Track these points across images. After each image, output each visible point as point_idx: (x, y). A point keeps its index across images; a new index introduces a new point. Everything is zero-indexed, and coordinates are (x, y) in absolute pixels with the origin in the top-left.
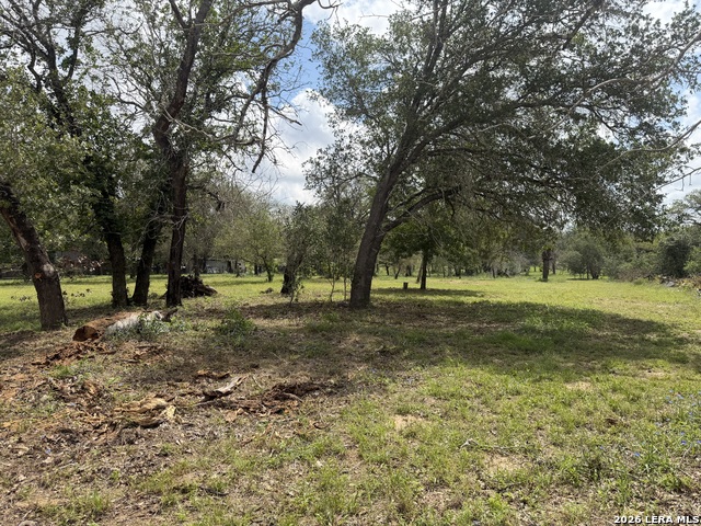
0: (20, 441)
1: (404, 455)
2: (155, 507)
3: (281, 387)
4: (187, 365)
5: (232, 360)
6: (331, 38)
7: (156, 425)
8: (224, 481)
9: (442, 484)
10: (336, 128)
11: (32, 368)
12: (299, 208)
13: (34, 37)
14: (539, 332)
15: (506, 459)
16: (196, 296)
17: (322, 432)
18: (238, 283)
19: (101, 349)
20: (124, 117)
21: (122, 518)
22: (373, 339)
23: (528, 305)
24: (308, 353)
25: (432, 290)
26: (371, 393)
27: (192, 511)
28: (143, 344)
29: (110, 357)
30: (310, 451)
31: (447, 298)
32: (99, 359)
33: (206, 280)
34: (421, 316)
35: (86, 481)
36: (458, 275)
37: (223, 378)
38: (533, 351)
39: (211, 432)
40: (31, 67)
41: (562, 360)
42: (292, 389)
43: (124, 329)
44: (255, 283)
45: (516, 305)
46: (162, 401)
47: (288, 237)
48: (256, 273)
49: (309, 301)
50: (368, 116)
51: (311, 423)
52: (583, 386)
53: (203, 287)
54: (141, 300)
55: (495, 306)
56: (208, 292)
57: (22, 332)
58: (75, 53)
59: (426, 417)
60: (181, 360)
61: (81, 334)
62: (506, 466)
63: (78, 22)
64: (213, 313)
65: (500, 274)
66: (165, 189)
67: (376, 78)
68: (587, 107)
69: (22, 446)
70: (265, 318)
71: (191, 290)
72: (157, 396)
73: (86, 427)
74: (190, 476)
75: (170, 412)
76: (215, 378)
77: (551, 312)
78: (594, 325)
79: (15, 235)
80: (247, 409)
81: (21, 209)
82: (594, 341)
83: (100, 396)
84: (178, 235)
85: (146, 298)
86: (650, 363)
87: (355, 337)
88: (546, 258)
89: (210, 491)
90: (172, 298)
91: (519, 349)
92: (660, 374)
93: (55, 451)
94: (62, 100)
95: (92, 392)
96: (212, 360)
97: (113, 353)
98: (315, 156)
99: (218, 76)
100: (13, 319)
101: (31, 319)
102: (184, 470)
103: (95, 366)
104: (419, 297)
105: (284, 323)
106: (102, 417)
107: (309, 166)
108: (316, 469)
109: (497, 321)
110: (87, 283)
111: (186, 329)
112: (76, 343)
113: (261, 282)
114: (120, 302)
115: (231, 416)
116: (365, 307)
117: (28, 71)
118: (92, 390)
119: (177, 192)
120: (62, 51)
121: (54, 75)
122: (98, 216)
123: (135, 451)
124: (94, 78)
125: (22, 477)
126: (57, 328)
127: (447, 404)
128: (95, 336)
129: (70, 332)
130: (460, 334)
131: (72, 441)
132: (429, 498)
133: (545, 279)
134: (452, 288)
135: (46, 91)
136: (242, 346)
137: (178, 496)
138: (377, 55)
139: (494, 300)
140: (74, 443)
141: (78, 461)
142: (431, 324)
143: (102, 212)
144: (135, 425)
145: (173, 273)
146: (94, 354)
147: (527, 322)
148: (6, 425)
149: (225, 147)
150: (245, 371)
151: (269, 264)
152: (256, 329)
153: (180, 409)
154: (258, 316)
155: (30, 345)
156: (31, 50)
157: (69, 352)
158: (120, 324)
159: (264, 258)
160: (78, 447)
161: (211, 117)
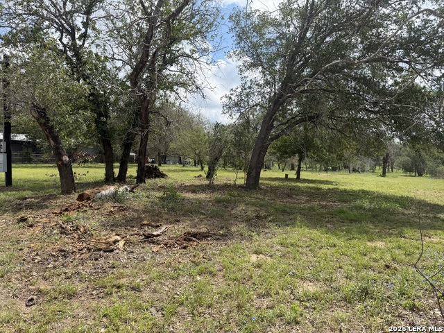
0: (37, 255)
1: (251, 277)
2: (101, 295)
3: (189, 233)
4: (139, 218)
5: (166, 216)
6: (241, 18)
7: (112, 251)
8: (142, 284)
9: (268, 295)
10: (243, 75)
11: (52, 215)
12: (217, 125)
13: (63, 22)
14: (364, 209)
15: (312, 284)
16: (155, 177)
17: (206, 261)
18: (183, 171)
19: (91, 206)
20: (115, 69)
21: (83, 298)
22: (253, 208)
23: (363, 192)
24: (211, 215)
25: (304, 180)
26: (243, 240)
27: (120, 298)
28: (116, 204)
29: (96, 211)
30: (196, 271)
31: (311, 185)
32: (90, 212)
33: (162, 169)
34: (289, 196)
35: (68, 278)
36: (326, 170)
37: (158, 226)
38: (355, 221)
39: (143, 257)
40: (61, 40)
41: (372, 227)
42: (195, 235)
43: (106, 196)
44: (193, 171)
45: (355, 192)
46: (118, 238)
47: (210, 143)
48: (195, 165)
49: (222, 183)
50: (263, 67)
51: (202, 255)
52: (379, 244)
53: (159, 172)
54: (122, 179)
55: (341, 191)
56: (162, 175)
57: (51, 195)
58: (86, 31)
59: (271, 256)
60: (136, 215)
61: (81, 198)
62: (311, 288)
63: (88, 13)
64: (162, 188)
65: (354, 170)
66: (137, 113)
67: (269, 43)
68: (406, 62)
69: (38, 257)
70: (192, 192)
71: (152, 174)
72: (116, 235)
73: (74, 249)
74: (125, 280)
75: (121, 244)
76: (153, 226)
77: (377, 197)
78: (404, 206)
79: (48, 139)
80: (166, 245)
81: (51, 124)
82: (401, 216)
83: (85, 233)
84: (144, 141)
85: (125, 178)
86: (432, 232)
87: (242, 207)
88: (385, 161)
89: (133, 289)
90: (140, 179)
91: (347, 219)
92: (436, 240)
93: (55, 261)
94: (79, 59)
95: (82, 230)
96: (154, 216)
97: (98, 209)
98: (228, 94)
99: (171, 43)
100: (49, 187)
101: (57, 188)
102: (122, 276)
103: (86, 216)
104: (293, 184)
105: (202, 196)
106: (84, 245)
107: (224, 100)
108: (196, 281)
109: (339, 201)
110: (95, 167)
111: (143, 197)
112: (78, 202)
113: (197, 171)
114: (109, 179)
115: (155, 248)
116: (255, 189)
117: (59, 42)
118: (82, 229)
119: (143, 115)
120: (79, 30)
121: (74, 44)
122: (98, 128)
123: (97, 264)
124: (98, 46)
125: (35, 273)
126: (70, 193)
127: (287, 249)
128: (89, 199)
129: (76, 195)
130: (311, 208)
131: (65, 257)
132: (257, 302)
133: (384, 174)
134: (318, 179)
135: (69, 54)
136: (173, 208)
137: (115, 290)
138: (271, 29)
139: (342, 187)
140: (66, 257)
141: (65, 267)
142: (295, 201)
143: (100, 126)
144: (100, 250)
145: (141, 163)
146: (87, 209)
147: (358, 202)
148: (32, 245)
149: (175, 88)
150: (171, 223)
151: (202, 159)
152: (183, 199)
153: (128, 243)
154: (188, 192)
155: (53, 202)
156: (61, 29)
157: (73, 207)
158: (103, 192)
159: (199, 156)
160: (67, 259)
161: (166, 69)
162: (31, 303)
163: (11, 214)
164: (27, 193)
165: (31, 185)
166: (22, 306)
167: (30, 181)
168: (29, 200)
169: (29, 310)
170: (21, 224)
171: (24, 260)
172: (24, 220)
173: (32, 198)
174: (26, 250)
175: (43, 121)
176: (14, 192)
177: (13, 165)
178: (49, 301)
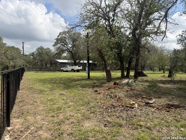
0: (104, 105)
2: (133, 128)
3: (169, 104)
4: (140, 94)
5: (153, 94)
7: (133, 108)
8: (151, 126)
11: (105, 90)
12: (175, 50)
13: (106, 16)
16: (142, 76)
17: (183, 120)
18: (154, 73)
19: (119, 88)
20: (125, 31)
21: (126, 128)
24: (178, 96)
27: (143, 132)
28: (129, 87)
29: (121, 90)
30: (179, 125)
32: (119, 90)
33: (145, 72)
35: (117, 118)
37: (150, 99)
39: (147, 113)
42: (172, 106)
43: (124, 83)
44: (159, 73)
47: (171, 60)
48: (159, 71)
49: (178, 80)
51: (179, 117)
53: (144, 74)
54: (128, 76)
56: (145, 75)
57: (103, 82)
58: (114, 18)
60: (139, 93)
61: (115, 84)
63: (114, 10)
64: (147, 81)
66: (134, 48)
69: (104, 107)
70: (163, 84)
71: (140, 75)
72: (133, 101)
73: (117, 105)
74: (142, 123)
75: (136, 105)
76: (148, 99)
79: (102, 61)
80: (158, 108)
81: (103, 55)
84: (137, 60)
85: (129, 76)
89: (148, 128)
90: (136, 77)
93: (111, 109)
94: (111, 30)
95: (118, 97)
96: (147, 94)
97: (122, 89)
98: (181, 33)
99: (149, 15)
100: (101, 79)
101: (104, 80)
102: (140, 121)
105: (169, 86)
106: (120, 104)
107: (179, 37)
108: (181, 131)
110: (116, 72)
111: (140, 85)
112: (114, 86)
113: (161, 73)
114: (123, 77)
115: (153, 110)
117: (105, 24)
119: (137, 49)
120: (111, 18)
121: (109, 24)
122: (118, 56)
123: (128, 113)
125: (105, 113)
126: (110, 82)
128: (118, 84)
129: (113, 83)
131: (114, 108)
135: (108, 28)
136: (156, 91)
137: (139, 127)
141: (115, 112)
143: (119, 55)
144: (128, 107)
145: (136, 70)
148: (101, 101)
149: (151, 35)
150: (157, 98)
151: (164, 68)
152: (160, 87)
153: (139, 105)
154: (160, 83)
155: (105, 85)
156: (105, 19)
157: (112, 87)
158: (123, 82)
159: (162, 66)
160: (115, 109)
161: (147, 27)
162: (106, 126)
163: (92, 89)
164: (95, 81)
165: (95, 78)
166: (102, 126)
167: (95, 77)
168: (96, 84)
169: (105, 128)
170: (96, 92)
171: (100, 107)
172: (96, 91)
173: (97, 83)
174: (99, 103)
175: (101, 54)
176: (91, 81)
177: (90, 71)
178: (112, 127)
